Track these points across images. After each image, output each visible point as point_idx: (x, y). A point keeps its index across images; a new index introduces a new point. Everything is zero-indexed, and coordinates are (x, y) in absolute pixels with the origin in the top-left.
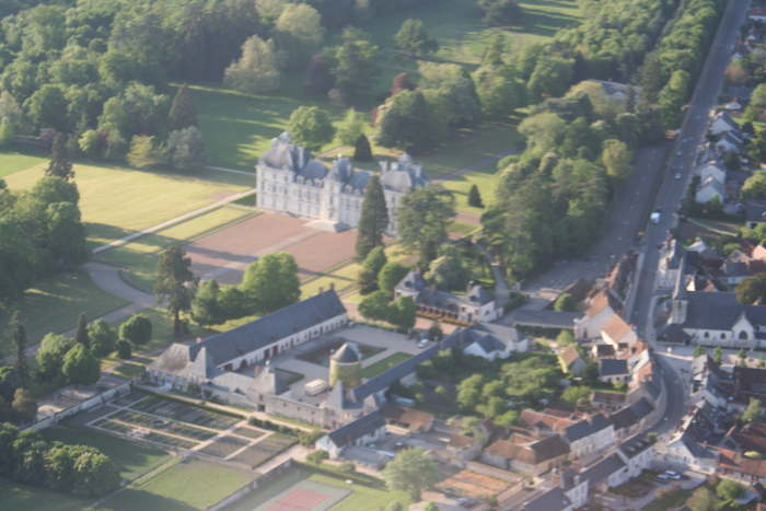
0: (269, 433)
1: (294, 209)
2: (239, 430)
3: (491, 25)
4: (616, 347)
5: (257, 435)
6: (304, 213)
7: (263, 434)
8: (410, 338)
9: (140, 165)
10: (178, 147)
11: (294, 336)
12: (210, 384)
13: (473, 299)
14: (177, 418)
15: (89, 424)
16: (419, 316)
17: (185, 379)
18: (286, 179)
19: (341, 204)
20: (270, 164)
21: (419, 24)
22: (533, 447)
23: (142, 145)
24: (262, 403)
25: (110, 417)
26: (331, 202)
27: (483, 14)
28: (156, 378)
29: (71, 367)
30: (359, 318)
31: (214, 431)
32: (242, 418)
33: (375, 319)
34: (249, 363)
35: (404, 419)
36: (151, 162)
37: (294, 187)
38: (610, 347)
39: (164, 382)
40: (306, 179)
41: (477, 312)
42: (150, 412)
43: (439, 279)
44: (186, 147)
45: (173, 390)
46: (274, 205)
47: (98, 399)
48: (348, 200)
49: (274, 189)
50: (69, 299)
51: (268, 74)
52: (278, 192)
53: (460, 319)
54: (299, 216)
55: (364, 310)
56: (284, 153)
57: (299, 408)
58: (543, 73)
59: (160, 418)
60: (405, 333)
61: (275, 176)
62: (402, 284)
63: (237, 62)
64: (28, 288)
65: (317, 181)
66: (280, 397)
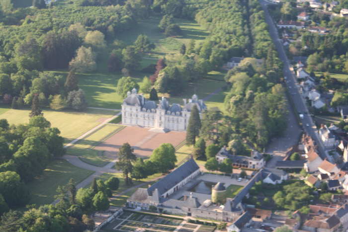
0: (199, 226)
1: (141, 123)
2: (184, 225)
4: (329, 174)
5: (195, 227)
6: (146, 125)
7: (196, 226)
8: (232, 178)
9: (57, 109)
10: (74, 99)
11: (183, 181)
12: (162, 206)
13: (255, 158)
14: (153, 222)
15: (115, 228)
16: (235, 168)
17: (148, 204)
18: (137, 110)
19: (165, 120)
20: (128, 104)
22: (327, 221)
23: (57, 99)
24: (190, 212)
25: (123, 224)
26: (160, 119)
27: (163, 31)
28: (132, 205)
29: (98, 203)
30: (206, 170)
31: (175, 227)
32: (183, 220)
33: (213, 170)
34: (169, 195)
35: (257, 214)
36: (62, 107)
37: (141, 114)
38: (326, 175)
39: (136, 206)
40: (147, 110)
41: (257, 164)
42: (139, 220)
43: (234, 150)
44: (79, 99)
45: (142, 210)
46: (131, 122)
47: (112, 217)
48: (169, 118)
49: (131, 115)
50: (65, 172)
51: (91, 63)
52: (133, 116)
53: (249, 168)
54: (144, 126)
55: (207, 167)
56: (135, 98)
57: (209, 213)
59: (146, 223)
60: (229, 176)
61: (131, 109)
62: (219, 153)
64: (46, 168)
65: (153, 110)
66: (198, 208)
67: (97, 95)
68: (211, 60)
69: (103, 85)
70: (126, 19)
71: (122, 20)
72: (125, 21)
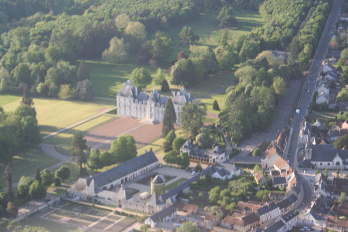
0: (123, 217)
1: (134, 115)
2: (110, 217)
3: (223, 28)
4: (280, 171)
5: (118, 218)
6: (139, 116)
7: (121, 218)
8: (187, 171)
9: (64, 98)
10: (81, 89)
11: (135, 173)
12: (96, 196)
13: (215, 152)
14: (82, 212)
16: (192, 161)
17: (85, 195)
18: (130, 101)
19: (155, 111)
20: (122, 95)
21: (190, 28)
22: (243, 219)
23: (65, 89)
24: (120, 204)
25: (52, 213)
26: (151, 111)
27: (219, 22)
28: (72, 195)
29: (33, 192)
30: (164, 163)
31: (99, 217)
32: (111, 211)
33: (171, 164)
34: (114, 185)
35: (184, 208)
36: (69, 96)
37: (133, 105)
38: (278, 171)
39: (75, 196)
40: (139, 101)
41: (217, 158)
42: (69, 210)
43: (200, 144)
44: (85, 89)
45: (80, 200)
46: (125, 113)
47: (46, 205)
48: (158, 110)
49: (125, 106)
50: (32, 160)
51: (122, 54)
52: (126, 108)
53: (209, 162)
54: (137, 118)
55: (166, 159)
56: (129, 89)
57: (137, 206)
58: (246, 48)
59: (74, 213)
60: (185, 169)
61: (125, 101)
62: (183, 146)
63: (108, 49)
64: (13, 156)
65: (144, 101)
66: (128, 201)
67: (115, 85)
68: (240, 53)
69: (127, 76)
70: (185, 10)
71: (181, 11)
72: (183, 12)
